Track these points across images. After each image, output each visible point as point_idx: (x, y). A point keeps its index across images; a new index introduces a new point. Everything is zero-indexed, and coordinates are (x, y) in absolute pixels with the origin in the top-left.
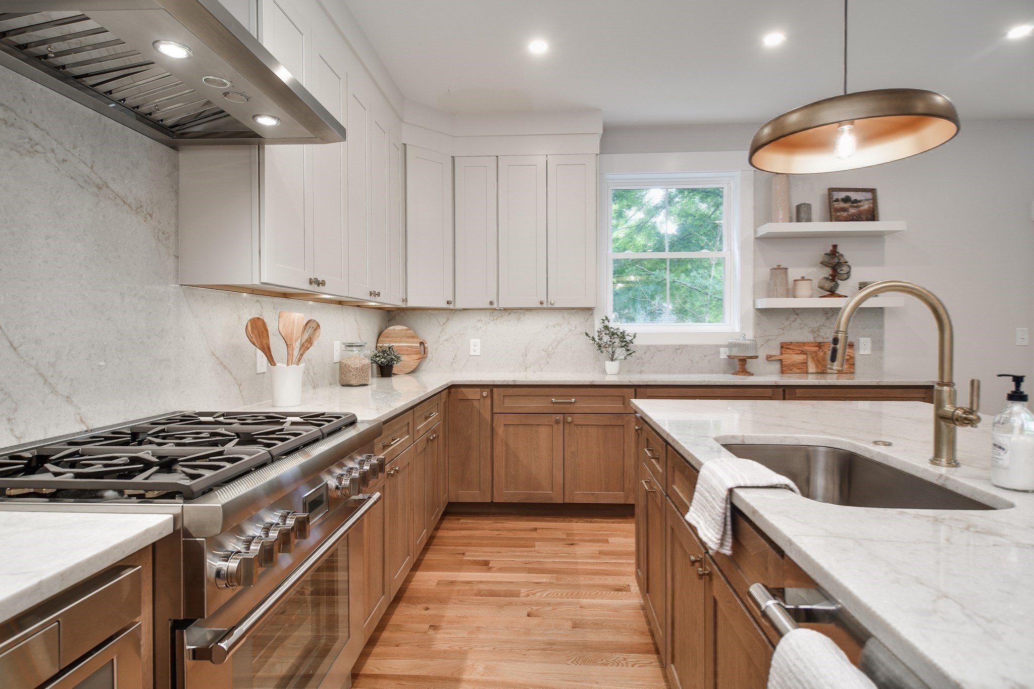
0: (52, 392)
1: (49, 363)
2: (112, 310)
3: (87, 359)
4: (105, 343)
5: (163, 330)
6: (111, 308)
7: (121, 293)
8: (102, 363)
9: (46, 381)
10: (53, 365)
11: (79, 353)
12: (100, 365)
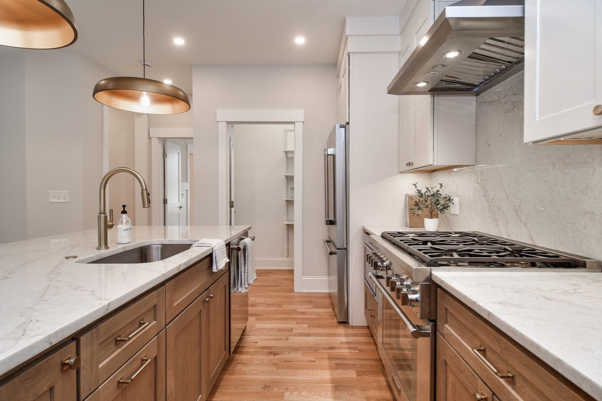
0: (519, 219)
1: (518, 205)
2: (547, 176)
3: (534, 205)
4: (543, 196)
5: (587, 187)
6: (547, 175)
7: (553, 164)
8: (542, 209)
9: (517, 214)
10: (519, 206)
11: (530, 201)
12: (540, 209)
